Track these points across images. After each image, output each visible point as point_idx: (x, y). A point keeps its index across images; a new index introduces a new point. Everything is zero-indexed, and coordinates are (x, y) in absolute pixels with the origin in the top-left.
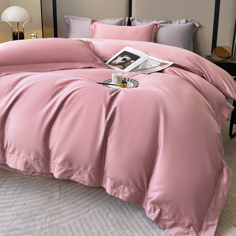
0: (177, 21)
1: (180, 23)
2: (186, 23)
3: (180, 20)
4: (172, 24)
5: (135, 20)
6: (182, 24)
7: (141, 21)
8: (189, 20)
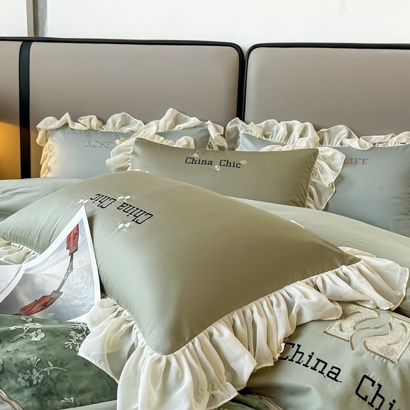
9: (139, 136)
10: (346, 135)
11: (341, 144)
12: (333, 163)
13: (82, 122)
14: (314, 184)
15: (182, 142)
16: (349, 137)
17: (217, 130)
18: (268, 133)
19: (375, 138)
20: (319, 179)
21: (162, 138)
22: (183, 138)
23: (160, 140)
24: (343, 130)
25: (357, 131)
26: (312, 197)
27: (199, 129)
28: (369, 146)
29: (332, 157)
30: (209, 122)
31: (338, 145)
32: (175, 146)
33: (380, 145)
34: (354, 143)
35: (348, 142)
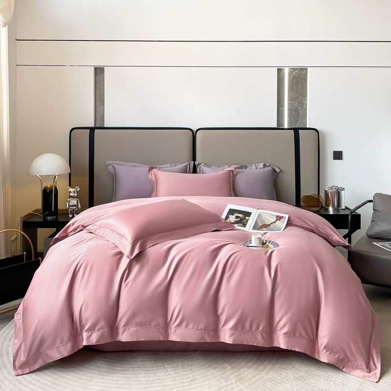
0: (254, 165)
1: (257, 168)
2: (264, 168)
3: (256, 165)
4: (247, 169)
5: (201, 165)
6: (260, 168)
7: (209, 165)
8: (268, 164)
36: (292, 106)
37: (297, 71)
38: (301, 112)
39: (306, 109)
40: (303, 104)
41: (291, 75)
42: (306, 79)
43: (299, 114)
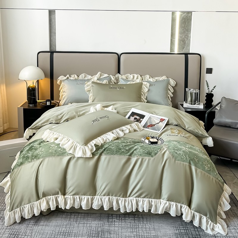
9: (92, 80)
10: (149, 78)
11: (148, 80)
12: (146, 86)
13: (72, 77)
14: (143, 92)
15: (105, 82)
16: (150, 78)
17: (114, 78)
18: (127, 78)
19: (156, 78)
20: (144, 90)
21: (99, 81)
22: (105, 81)
23: (98, 82)
24: (148, 76)
25: (152, 76)
26: (143, 95)
27: (108, 78)
28: (155, 80)
29: (146, 84)
30: (111, 75)
31: (147, 80)
32: (103, 83)
33: (158, 80)
34: (151, 80)
35: (149, 80)
36: (181, 38)
37: (185, 14)
38: (186, 42)
39: (190, 40)
40: (188, 36)
41: (181, 16)
42: (191, 20)
43: (185, 43)
